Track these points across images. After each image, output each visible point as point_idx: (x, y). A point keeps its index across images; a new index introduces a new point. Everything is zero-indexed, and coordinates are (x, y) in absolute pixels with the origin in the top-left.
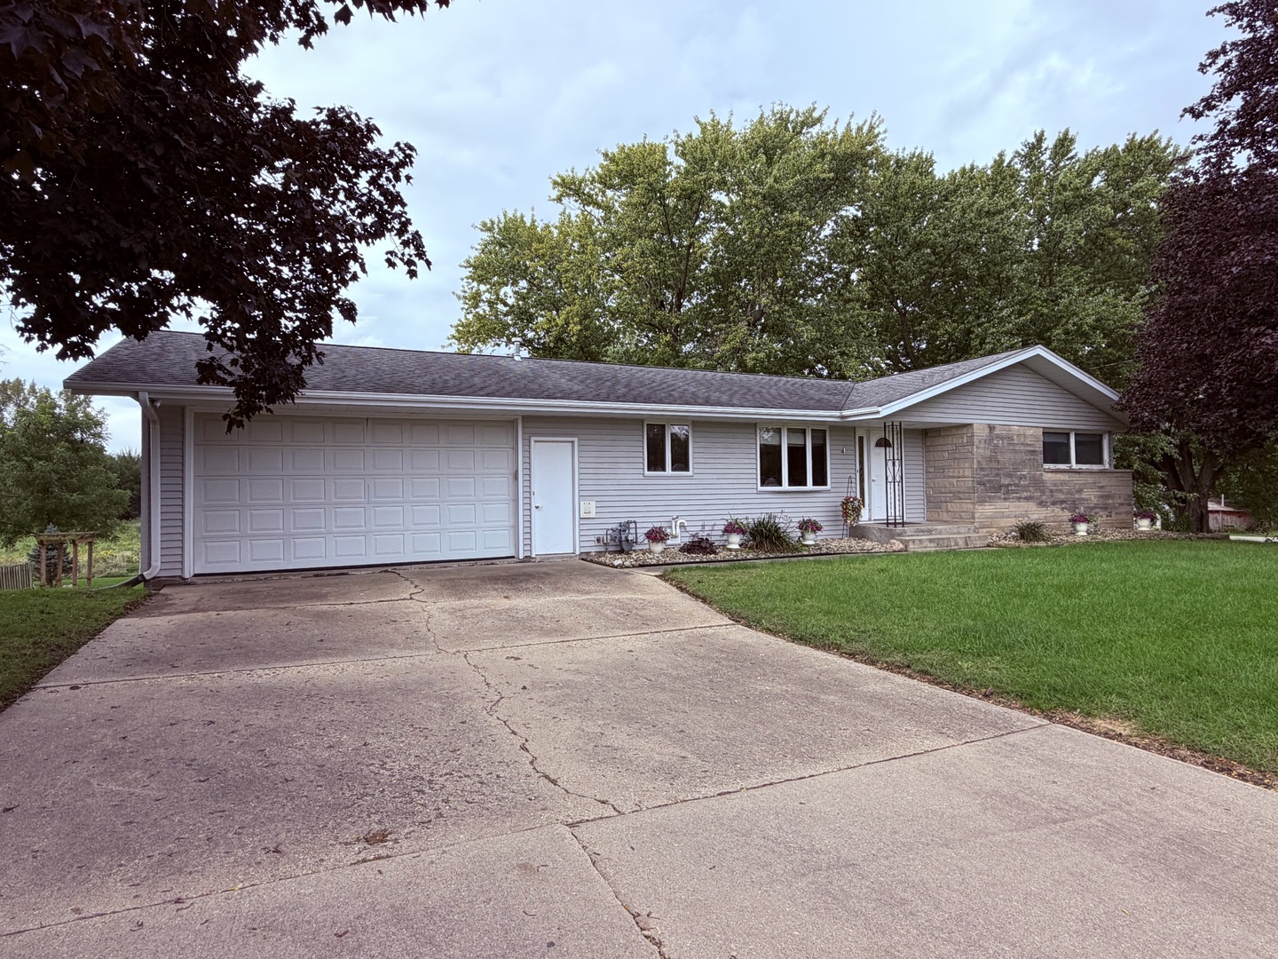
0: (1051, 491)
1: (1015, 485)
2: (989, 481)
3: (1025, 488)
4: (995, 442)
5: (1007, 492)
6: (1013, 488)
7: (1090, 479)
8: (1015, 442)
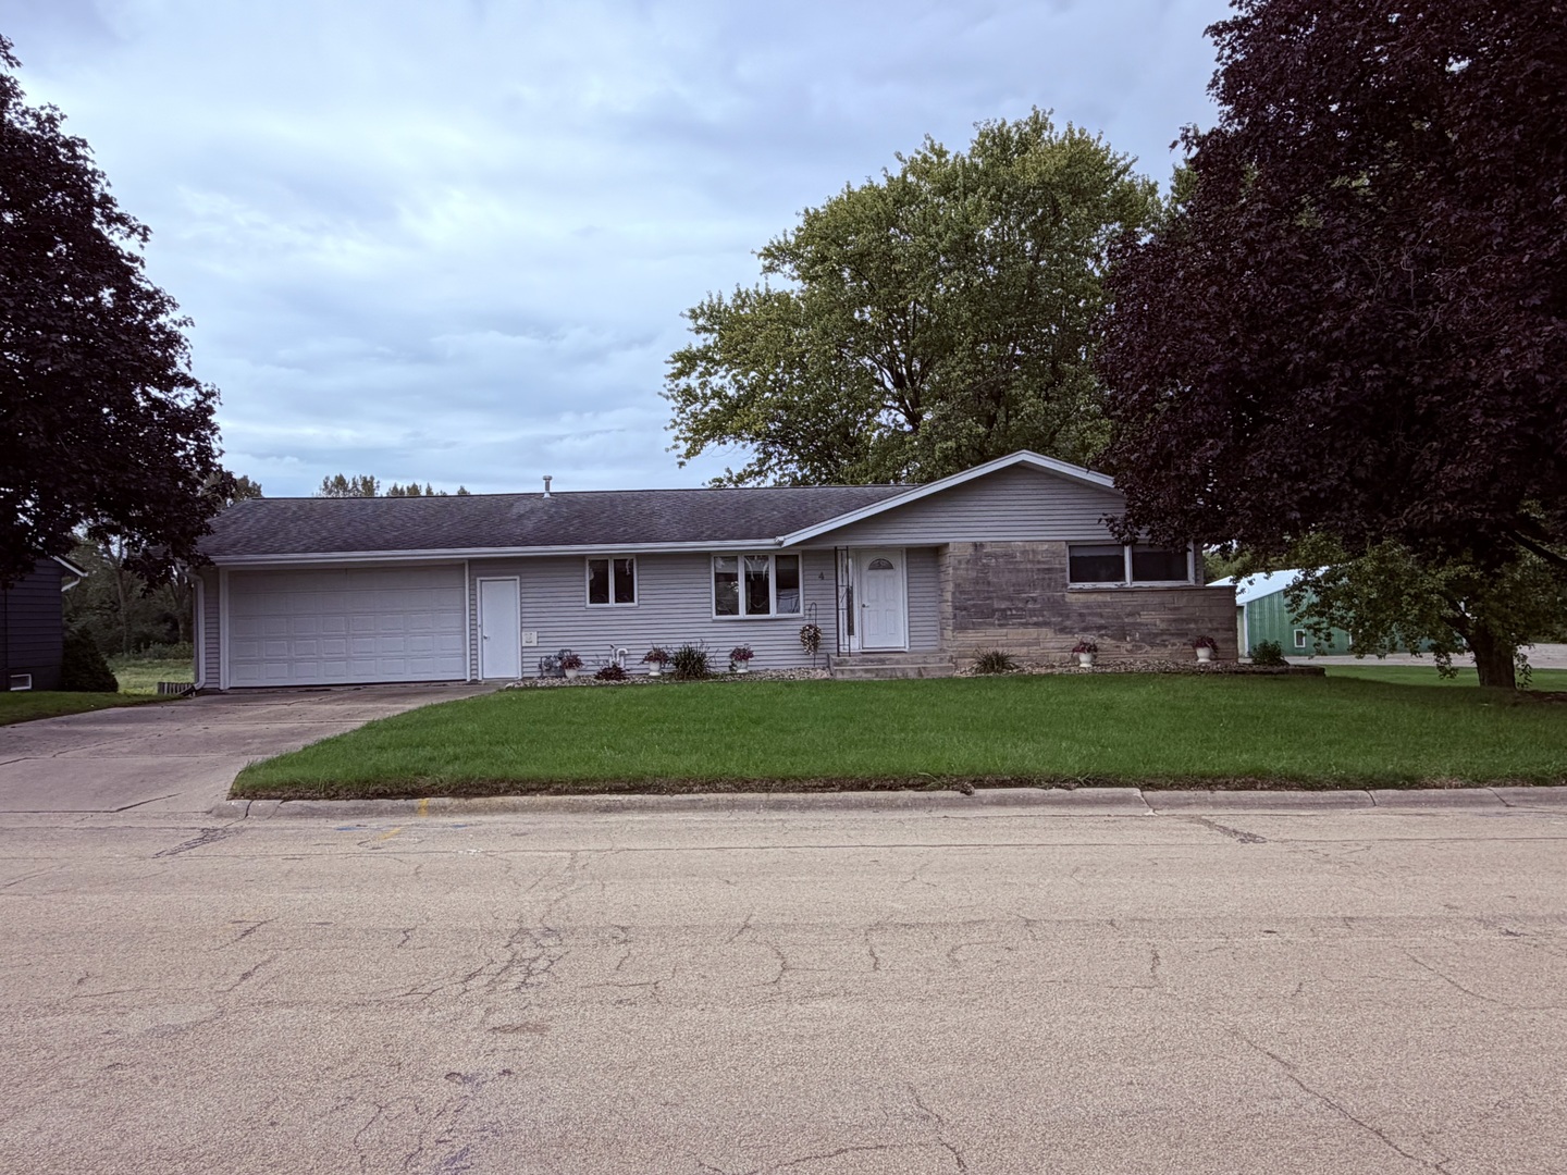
0: (1081, 615)
1: (1017, 609)
2: (974, 606)
3: (1033, 613)
4: (984, 561)
5: (1005, 617)
6: (1014, 612)
7: (1156, 599)
8: (1018, 559)
